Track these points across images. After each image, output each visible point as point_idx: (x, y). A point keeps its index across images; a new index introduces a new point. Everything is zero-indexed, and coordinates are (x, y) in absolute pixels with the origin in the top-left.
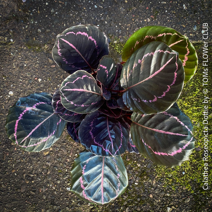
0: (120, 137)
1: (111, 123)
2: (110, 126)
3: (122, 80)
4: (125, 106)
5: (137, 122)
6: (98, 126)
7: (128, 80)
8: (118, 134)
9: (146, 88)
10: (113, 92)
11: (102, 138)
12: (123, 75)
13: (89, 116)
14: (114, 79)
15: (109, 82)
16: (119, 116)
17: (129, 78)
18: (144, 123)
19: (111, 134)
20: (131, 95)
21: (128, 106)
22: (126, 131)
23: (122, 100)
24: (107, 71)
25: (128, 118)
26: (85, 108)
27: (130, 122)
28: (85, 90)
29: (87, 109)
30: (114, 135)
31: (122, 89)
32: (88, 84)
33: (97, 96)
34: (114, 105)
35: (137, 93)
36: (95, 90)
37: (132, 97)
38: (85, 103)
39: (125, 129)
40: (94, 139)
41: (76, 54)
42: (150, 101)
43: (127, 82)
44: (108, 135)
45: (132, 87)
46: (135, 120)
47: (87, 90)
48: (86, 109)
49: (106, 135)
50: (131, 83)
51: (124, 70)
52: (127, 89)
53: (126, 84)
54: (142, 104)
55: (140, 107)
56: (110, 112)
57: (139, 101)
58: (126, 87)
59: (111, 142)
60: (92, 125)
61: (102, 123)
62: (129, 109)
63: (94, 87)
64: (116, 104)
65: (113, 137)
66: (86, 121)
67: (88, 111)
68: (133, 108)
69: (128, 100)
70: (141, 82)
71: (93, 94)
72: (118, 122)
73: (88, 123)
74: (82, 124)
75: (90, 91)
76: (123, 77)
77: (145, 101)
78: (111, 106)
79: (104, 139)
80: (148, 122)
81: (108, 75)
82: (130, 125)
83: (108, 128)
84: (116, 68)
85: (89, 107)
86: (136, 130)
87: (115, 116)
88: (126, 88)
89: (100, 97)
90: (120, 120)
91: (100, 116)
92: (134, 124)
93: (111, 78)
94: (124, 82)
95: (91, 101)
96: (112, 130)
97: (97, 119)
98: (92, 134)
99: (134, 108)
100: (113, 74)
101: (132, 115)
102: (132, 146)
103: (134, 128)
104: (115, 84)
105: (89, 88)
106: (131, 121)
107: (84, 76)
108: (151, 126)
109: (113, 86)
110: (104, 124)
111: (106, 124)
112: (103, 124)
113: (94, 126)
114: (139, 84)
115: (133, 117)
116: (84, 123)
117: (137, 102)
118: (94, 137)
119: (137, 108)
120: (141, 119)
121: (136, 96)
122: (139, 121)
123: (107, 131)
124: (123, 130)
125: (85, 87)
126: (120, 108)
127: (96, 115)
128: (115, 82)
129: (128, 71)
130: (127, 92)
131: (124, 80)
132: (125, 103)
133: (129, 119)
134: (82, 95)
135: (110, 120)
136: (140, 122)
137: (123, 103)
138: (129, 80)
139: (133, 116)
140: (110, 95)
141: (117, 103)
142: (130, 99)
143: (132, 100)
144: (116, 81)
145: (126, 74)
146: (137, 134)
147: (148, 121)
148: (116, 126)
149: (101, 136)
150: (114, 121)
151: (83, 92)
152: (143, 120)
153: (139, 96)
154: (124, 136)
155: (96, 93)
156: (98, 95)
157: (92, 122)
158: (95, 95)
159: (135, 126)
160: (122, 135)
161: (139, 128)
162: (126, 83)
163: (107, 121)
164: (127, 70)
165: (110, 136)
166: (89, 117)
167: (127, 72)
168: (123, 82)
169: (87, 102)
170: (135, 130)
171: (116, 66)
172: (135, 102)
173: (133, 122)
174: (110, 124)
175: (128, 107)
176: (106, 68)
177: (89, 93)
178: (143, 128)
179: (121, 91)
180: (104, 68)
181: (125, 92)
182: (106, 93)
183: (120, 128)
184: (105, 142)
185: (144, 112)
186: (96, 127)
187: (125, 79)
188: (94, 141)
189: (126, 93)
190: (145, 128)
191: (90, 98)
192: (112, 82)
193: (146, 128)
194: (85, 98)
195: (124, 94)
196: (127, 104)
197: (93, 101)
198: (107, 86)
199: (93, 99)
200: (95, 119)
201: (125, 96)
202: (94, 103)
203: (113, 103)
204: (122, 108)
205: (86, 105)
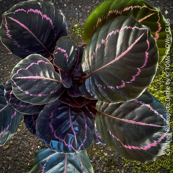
0: (84, 129)
1: (74, 113)
2: (73, 117)
3: (84, 65)
4: (88, 94)
5: (103, 111)
6: (59, 117)
7: (91, 64)
8: (81, 126)
9: (111, 72)
10: (75, 79)
11: (64, 131)
12: (85, 59)
13: (48, 106)
14: (75, 63)
15: (70, 67)
16: (82, 105)
17: (91, 62)
18: (111, 112)
19: (74, 126)
20: (95, 80)
21: (92, 93)
22: (91, 122)
23: (85, 87)
24: (66, 54)
25: (93, 107)
26: (43, 98)
27: (95, 112)
28: (42, 77)
29: (45, 99)
30: (77, 127)
31: (84, 74)
32: (45, 70)
33: (56, 83)
34: (77, 93)
35: (101, 78)
36: (53, 77)
37: (96, 83)
38: (43, 92)
39: (89, 119)
40: (55, 133)
41: (30, 36)
42: (117, 87)
43: (90, 67)
44: (71, 128)
45: (95, 72)
46: (101, 109)
47: (45, 78)
48: (44, 99)
49: (68, 127)
50: (94, 67)
51: (86, 52)
52: (90, 74)
53: (88, 69)
54: (108, 91)
55: (106, 95)
56: (72, 101)
57: (104, 88)
58: (89, 71)
59: (74, 135)
60: (52, 116)
61: (64, 113)
62: (93, 97)
63: (53, 74)
65: (77, 129)
66: (45, 113)
67: (47, 101)
69: (92, 87)
70: (106, 65)
71: (52, 81)
72: (81, 112)
73: (48, 114)
74: (41, 116)
75: (48, 78)
76: (84, 61)
77: (112, 87)
78: (74, 94)
79: (67, 132)
80: (116, 111)
82: (95, 114)
83: (71, 119)
84: (77, 51)
85: (48, 97)
86: (102, 120)
87: (78, 105)
88: (89, 73)
89: (60, 84)
90: (84, 109)
91: (62, 105)
92: (100, 113)
93: (72, 63)
95: (49, 89)
96: (75, 121)
97: (58, 110)
98: (52, 127)
99: (99, 96)
100: (73, 59)
101: (97, 104)
102: (98, 136)
103: (100, 118)
104: (76, 70)
105: (47, 75)
106: (96, 110)
107: (39, 61)
108: (120, 115)
109: (75, 72)
110: (66, 115)
111: (67, 115)
113: (54, 117)
114: (103, 68)
115: (98, 106)
116: (42, 114)
117: (102, 88)
118: (54, 131)
119: (102, 96)
120: (107, 108)
121: (100, 82)
122: (105, 111)
123: (69, 122)
124: (87, 120)
125: (42, 74)
126: (83, 96)
127: (57, 105)
128: (77, 68)
130: (90, 78)
131: (86, 64)
132: (89, 91)
133: (94, 108)
134: (38, 83)
135: (72, 109)
136: (106, 112)
137: (86, 90)
138: (92, 64)
139: (98, 105)
140: (71, 82)
141: (80, 90)
142: (93, 85)
143: (96, 86)
144: (77, 66)
145: (88, 57)
146: (103, 125)
147: (115, 110)
148: (79, 117)
149: (63, 129)
150: (77, 111)
151: (40, 80)
152: (110, 109)
153: (104, 82)
154: (89, 127)
155: (55, 80)
156: (58, 83)
157: (52, 113)
158: (55, 83)
159: (101, 116)
160: (86, 126)
161: (106, 118)
162: (88, 67)
163: (70, 111)
164: (89, 52)
165: (73, 129)
167: (89, 55)
169: (45, 91)
170: (101, 120)
171: (76, 49)
172: (100, 89)
173: (99, 111)
174: (72, 115)
175: (91, 95)
176: (65, 51)
177: (47, 80)
178: (109, 119)
179: (83, 77)
180: (63, 52)
181: (88, 77)
182: (67, 80)
183: (83, 118)
184: (67, 136)
185: (110, 100)
186: (57, 119)
187: (87, 63)
188: (55, 135)
189: (88, 79)
190: (112, 118)
191: (49, 86)
192: (73, 67)
193: (114, 118)
194: (43, 87)
195: (87, 80)
196: (91, 92)
197: (52, 89)
198: (68, 72)
199: (52, 87)
200: (55, 109)
201: (88, 82)
202: (53, 91)
203: (75, 91)
204: (85, 97)
205: (44, 95)
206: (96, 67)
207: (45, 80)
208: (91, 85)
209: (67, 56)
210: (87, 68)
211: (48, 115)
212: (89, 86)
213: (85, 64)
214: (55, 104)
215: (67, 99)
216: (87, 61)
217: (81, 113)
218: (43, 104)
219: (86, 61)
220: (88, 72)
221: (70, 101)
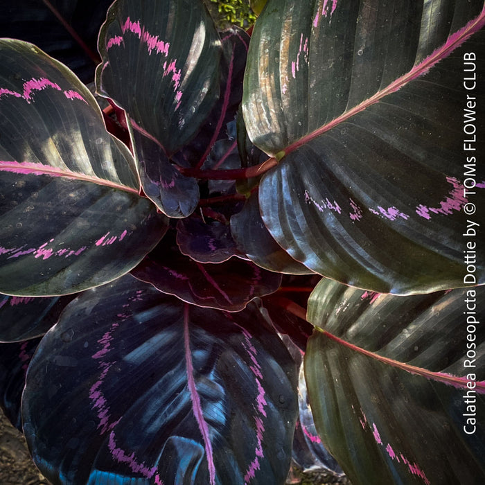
0: (252, 414)
1: (206, 337)
2: (200, 354)
3: (252, 105)
4: (273, 247)
5: (342, 330)
6: (137, 355)
7: (285, 102)
8: (239, 398)
9: (391, 139)
11: (157, 423)
12: (256, 75)
13: (88, 305)
14: (214, 116)
15: (192, 131)
16: (242, 302)
17: (290, 88)
18: (381, 336)
19: (206, 399)
20: (306, 182)
21: (294, 244)
22: (283, 379)
23: (259, 213)
24: (172, 67)
25: (293, 309)
26: (57, 265)
27: (303, 332)
28: (55, 164)
29: (69, 272)
30: (219, 405)
32: (69, 134)
33: (125, 199)
34: (219, 245)
35: (339, 171)
36: (110, 166)
37: (311, 193)
38: (61, 239)
39: (274, 364)
40: (112, 435)
42: (423, 212)
43: (281, 116)
44: (189, 406)
45: (311, 142)
46: (332, 320)
47: (68, 171)
48: (63, 269)
49: (175, 405)
50: (305, 116)
51: (264, 39)
52: (282, 154)
53: (274, 127)
54: (371, 229)
55: (361, 251)
56: (199, 280)
57: (353, 217)
58: (277, 139)
59: (203, 444)
60: (105, 351)
61: (161, 338)
62: (296, 263)
63: (108, 156)
64: (229, 241)
65: (217, 412)
66: (67, 336)
67: (77, 283)
68: (322, 256)
69: (293, 216)
70: (363, 104)
71: (105, 190)
72: (239, 332)
73: (84, 340)
74: (47, 350)
75: (86, 172)
76: (256, 86)
77: (391, 213)
78: (205, 250)
79: (169, 428)
80: (407, 334)
81: (178, 97)
82: (303, 344)
83: (190, 367)
85: (82, 261)
86: (335, 373)
87: (225, 303)
88: (274, 151)
89: (142, 205)
90: (251, 321)
91: (152, 301)
92: (325, 341)
93: (199, 110)
94: (264, 116)
95: (92, 227)
96: (211, 377)
97: (133, 322)
98: (101, 402)
99: (329, 255)
100: (205, 90)
101: (314, 297)
102: (311, 438)
103: (326, 363)
104: (221, 151)
105: (78, 158)
106: (309, 327)
107: (38, 84)
108: (427, 354)
109: (214, 158)
110: (169, 346)
111: (176, 344)
112: (161, 344)
113: (115, 357)
114: (350, 119)
115: (320, 308)
116: (57, 343)
117: (342, 218)
118: (110, 421)
119: (342, 256)
120: (363, 318)
121: (332, 187)
122: (352, 329)
123: (180, 380)
124: (266, 370)
125: (52, 151)
126: (249, 258)
128: (223, 135)
129: (283, 46)
130: (283, 172)
131: (265, 100)
132: (276, 233)
133: (298, 313)
134: (36, 195)
135: (199, 320)
136: (358, 335)
137: (263, 230)
138: (292, 104)
139: (316, 303)
140: (195, 193)
141: (234, 231)
142: (298, 206)
143: (310, 211)
144: (224, 127)
145: (273, 67)
146: (340, 395)
147: (406, 324)
148: (230, 355)
149: (150, 412)
150: (221, 327)
151: (45, 181)
152: (376, 322)
153: (354, 186)
154: (275, 405)
155: (122, 186)
156: (134, 198)
157: (107, 336)
158: (117, 198)
159: (332, 354)
160: (261, 399)
161: (356, 365)
162: (274, 120)
163: (186, 328)
164: (278, 40)
165: (197, 411)
166: (89, 310)
167: (277, 54)
168: (260, 114)
169: (70, 233)
170: (329, 375)
171: (218, 43)
172: (330, 222)
173: (321, 330)
174: (197, 345)
175: (290, 251)
176: (164, 48)
177: (82, 185)
178: (374, 369)
179: (249, 173)
180: (154, 51)
181: (270, 171)
182: (172, 184)
183: (249, 363)
184: (171, 448)
185: (387, 279)
186: (126, 363)
187: (270, 99)
188: (112, 444)
189: (274, 177)
190: (388, 364)
191: (90, 211)
192: (206, 132)
193: (398, 369)
194: (59, 214)
195: (268, 180)
196: (288, 237)
197: (106, 225)
199: (104, 217)
200: (120, 318)
201: (272, 191)
202: (109, 237)
203: (213, 237)
204: (258, 261)
205: (61, 252)
206: (311, 116)
207: (72, 181)
208: (288, 206)
209: (176, 77)
210: (270, 121)
211: (86, 345)
212: (277, 208)
213: (256, 103)
214: (118, 294)
215: (175, 274)
216: (268, 88)
217: (239, 337)
218: (56, 292)
219: (263, 88)
220: (274, 143)
221: (190, 284)
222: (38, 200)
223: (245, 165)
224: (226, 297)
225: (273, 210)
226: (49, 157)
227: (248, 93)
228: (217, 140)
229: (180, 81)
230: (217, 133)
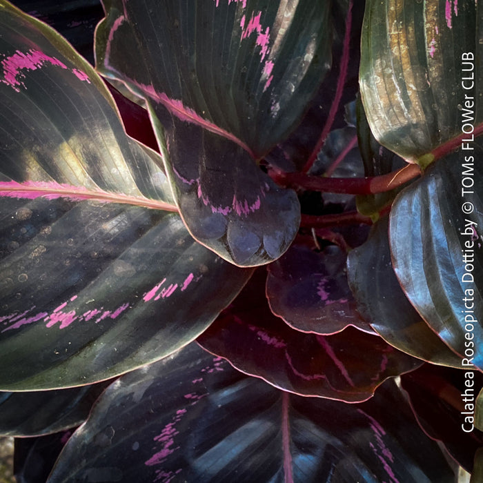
1: (314, 433)
3: (377, 80)
7: (434, 72)
12: (383, 27)
14: (326, 94)
15: (290, 120)
17: (443, 46)
23: (386, 259)
26: (84, 335)
29: (100, 346)
38: (88, 295)
43: (427, 96)
47: (99, 190)
48: (90, 343)
52: (429, 158)
53: (415, 115)
58: (420, 135)
60: (164, 452)
85: (122, 327)
88: (417, 152)
94: (398, 96)
95: (138, 273)
97: (209, 406)
100: (309, 57)
104: (340, 143)
105: (114, 171)
109: (330, 154)
126: (376, 330)
128: (340, 123)
130: (432, 189)
131: (399, 70)
132: (419, 297)
134: (47, 230)
138: (445, 74)
141: (352, 279)
142: (458, 250)
144: (341, 111)
145: (412, 12)
157: (168, 429)
168: (390, 93)
169: (105, 284)
174: (303, 447)
175: (445, 334)
179: (376, 186)
181: (409, 186)
182: (257, 205)
187: (407, 68)
189: (416, 199)
191: (135, 249)
194: (86, 256)
195: (404, 203)
196: (442, 307)
197: (161, 268)
198: (287, 155)
199: (158, 256)
201: (412, 223)
202: (166, 286)
204: (390, 336)
205: (89, 314)
207: (106, 205)
208: (442, 251)
209: (262, 40)
210: (408, 104)
211: (136, 446)
212: (420, 251)
213: (383, 75)
214: (183, 367)
215: (266, 338)
216: (404, 48)
218: (79, 380)
219: (395, 49)
220: (415, 141)
221: (287, 354)
222: (51, 237)
223: (370, 173)
224: (345, 372)
225: (414, 257)
226: (67, 171)
227: (368, 59)
228: (332, 129)
229: (270, 44)
230: (331, 119)
